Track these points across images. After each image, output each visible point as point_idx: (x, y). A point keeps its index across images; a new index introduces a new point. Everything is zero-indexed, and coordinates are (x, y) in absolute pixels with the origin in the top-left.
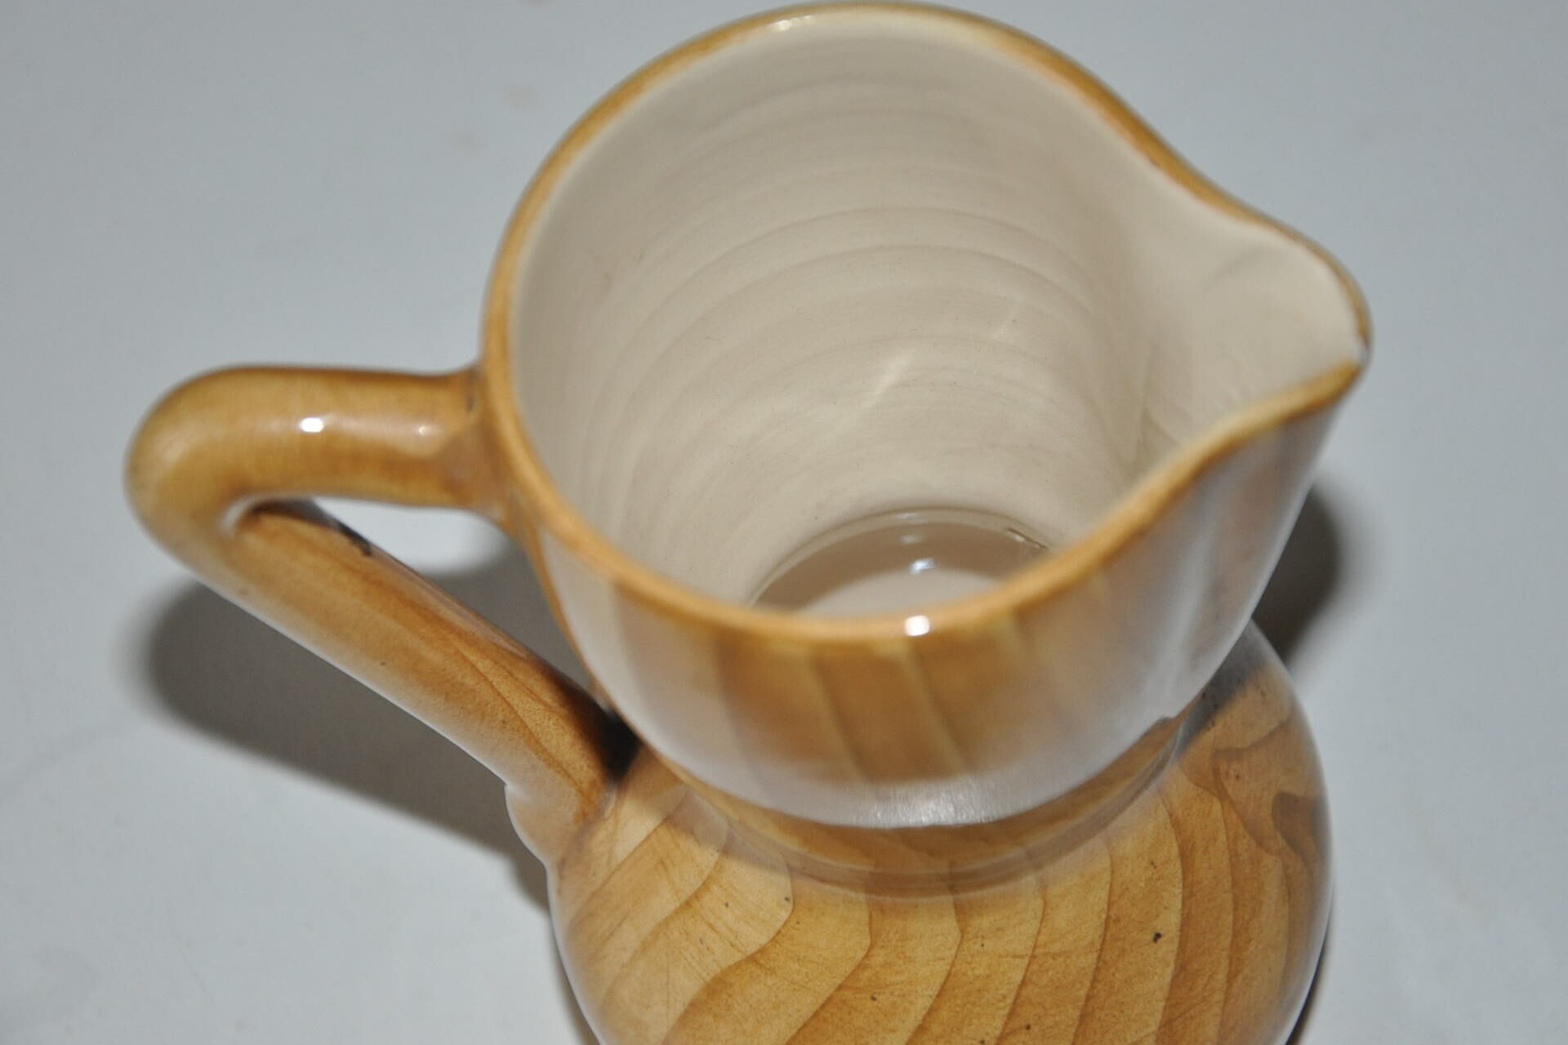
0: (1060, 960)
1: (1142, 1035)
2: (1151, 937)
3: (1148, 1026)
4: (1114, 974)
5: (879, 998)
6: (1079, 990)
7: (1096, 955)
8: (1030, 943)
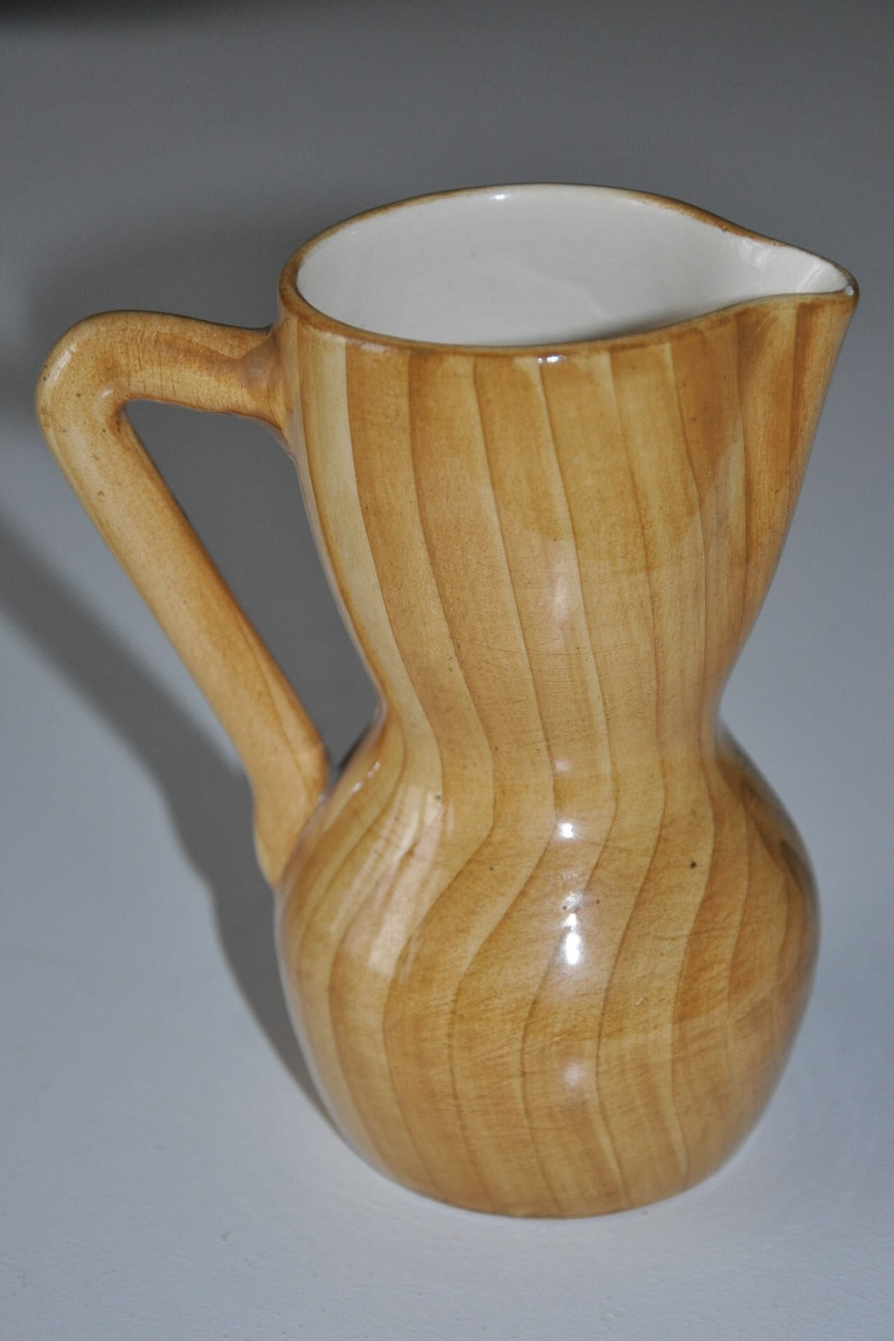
0: (624, 855)
1: (679, 934)
2: (689, 863)
3: (682, 929)
4: (661, 879)
5: (496, 868)
6: (635, 882)
7: (650, 859)
8: (604, 836)
